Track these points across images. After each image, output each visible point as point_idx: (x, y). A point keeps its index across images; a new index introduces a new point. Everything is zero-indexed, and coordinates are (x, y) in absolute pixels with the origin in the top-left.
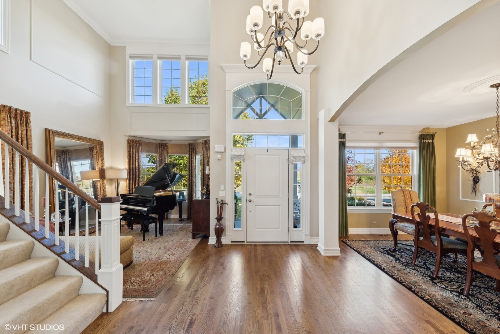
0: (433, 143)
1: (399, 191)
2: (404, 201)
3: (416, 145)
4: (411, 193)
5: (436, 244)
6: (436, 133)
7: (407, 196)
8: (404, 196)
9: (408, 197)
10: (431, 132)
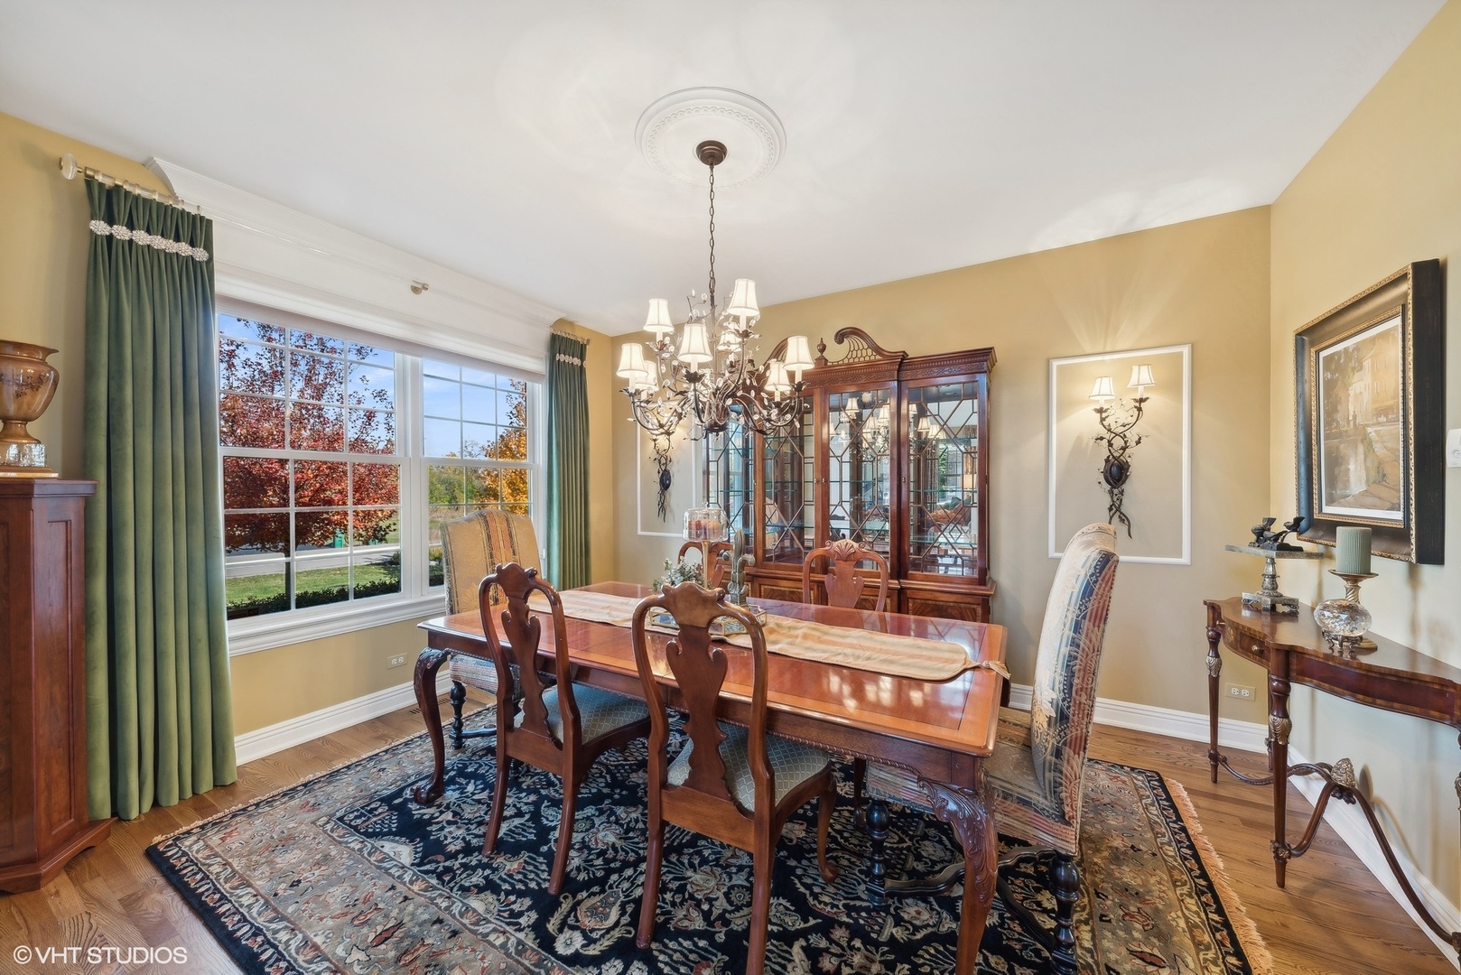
0: (582, 369)
1: (469, 520)
2: (489, 560)
3: (540, 366)
4: (512, 525)
5: (560, 735)
6: (588, 341)
7: (500, 538)
8: (489, 537)
9: (501, 543)
10: (580, 336)
